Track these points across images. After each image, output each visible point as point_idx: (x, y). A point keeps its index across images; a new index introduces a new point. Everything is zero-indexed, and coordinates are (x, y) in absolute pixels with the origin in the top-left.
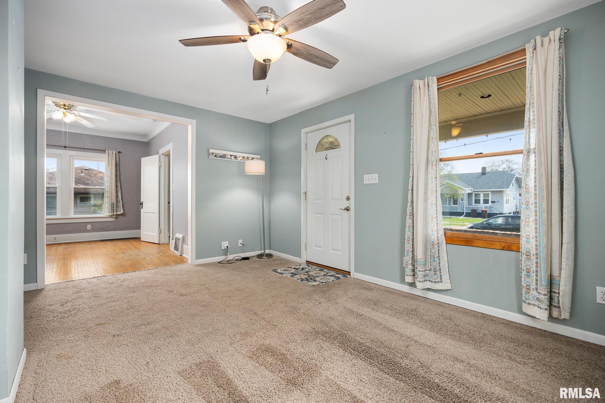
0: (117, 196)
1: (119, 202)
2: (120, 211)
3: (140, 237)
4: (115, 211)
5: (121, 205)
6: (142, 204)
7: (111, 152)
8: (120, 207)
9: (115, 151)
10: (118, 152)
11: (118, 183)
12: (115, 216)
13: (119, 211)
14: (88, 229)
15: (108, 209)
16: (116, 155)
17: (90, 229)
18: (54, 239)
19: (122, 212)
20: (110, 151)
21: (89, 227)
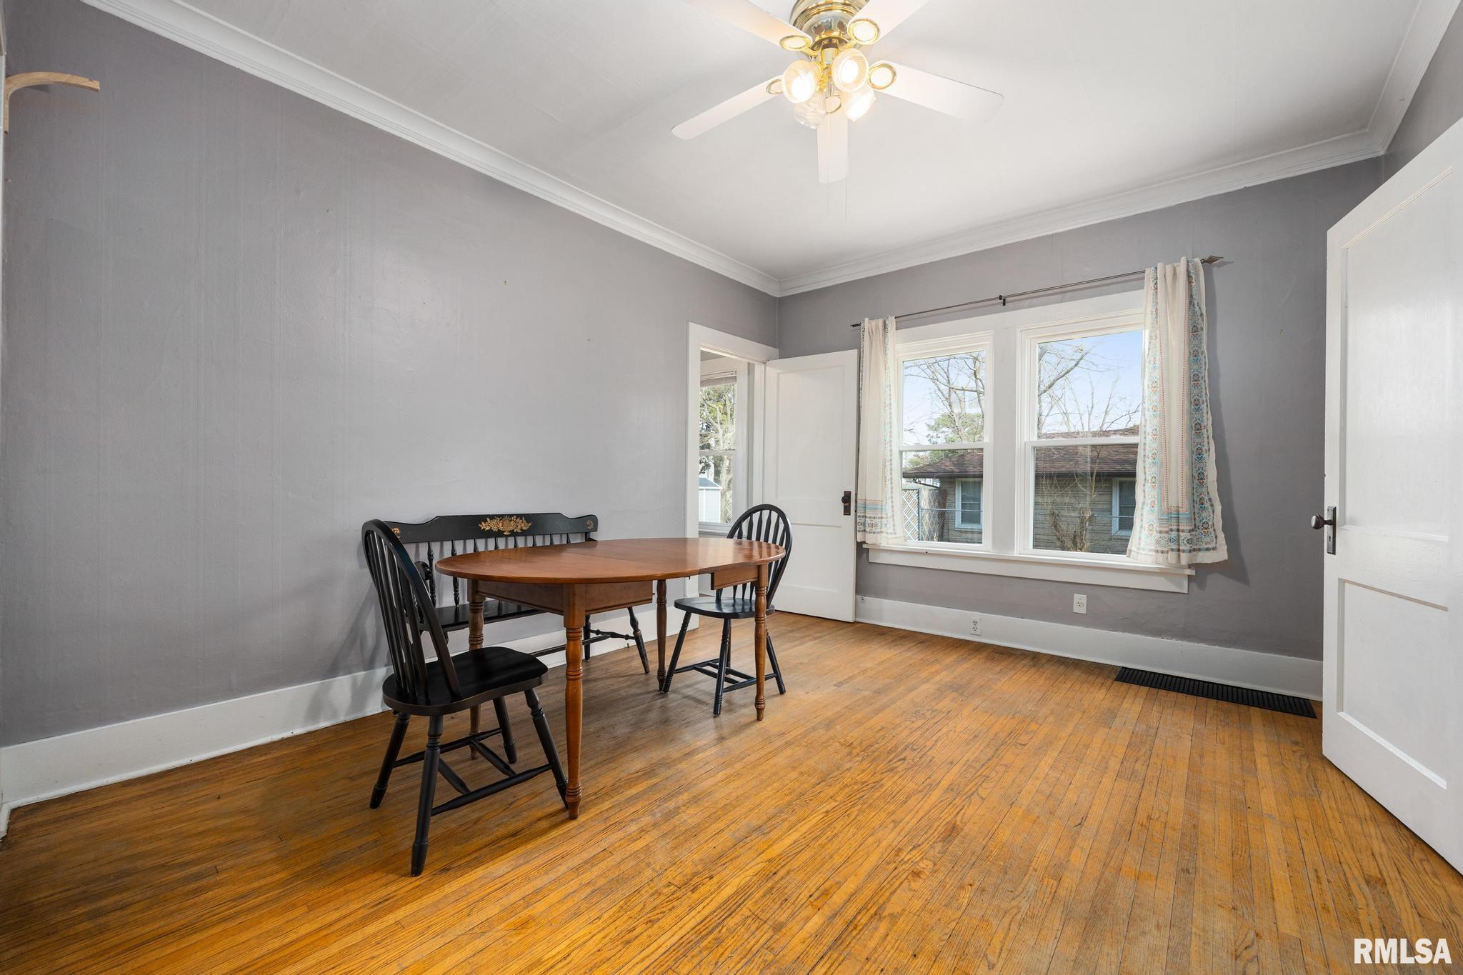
0: (1198, 478)
1: (1207, 505)
2: (1214, 549)
3: (1321, 703)
4: (1187, 547)
5: (1219, 523)
6: (1333, 523)
7: (1169, 268)
8: (1211, 530)
9: (1183, 260)
10: (1203, 262)
11: (1205, 411)
12: (1188, 572)
13: (1207, 549)
14: (1076, 609)
15: (1154, 533)
16: (1189, 276)
17: (1083, 610)
18: (972, 625)
19: (1221, 554)
20: (1160, 265)
21: (1080, 603)
